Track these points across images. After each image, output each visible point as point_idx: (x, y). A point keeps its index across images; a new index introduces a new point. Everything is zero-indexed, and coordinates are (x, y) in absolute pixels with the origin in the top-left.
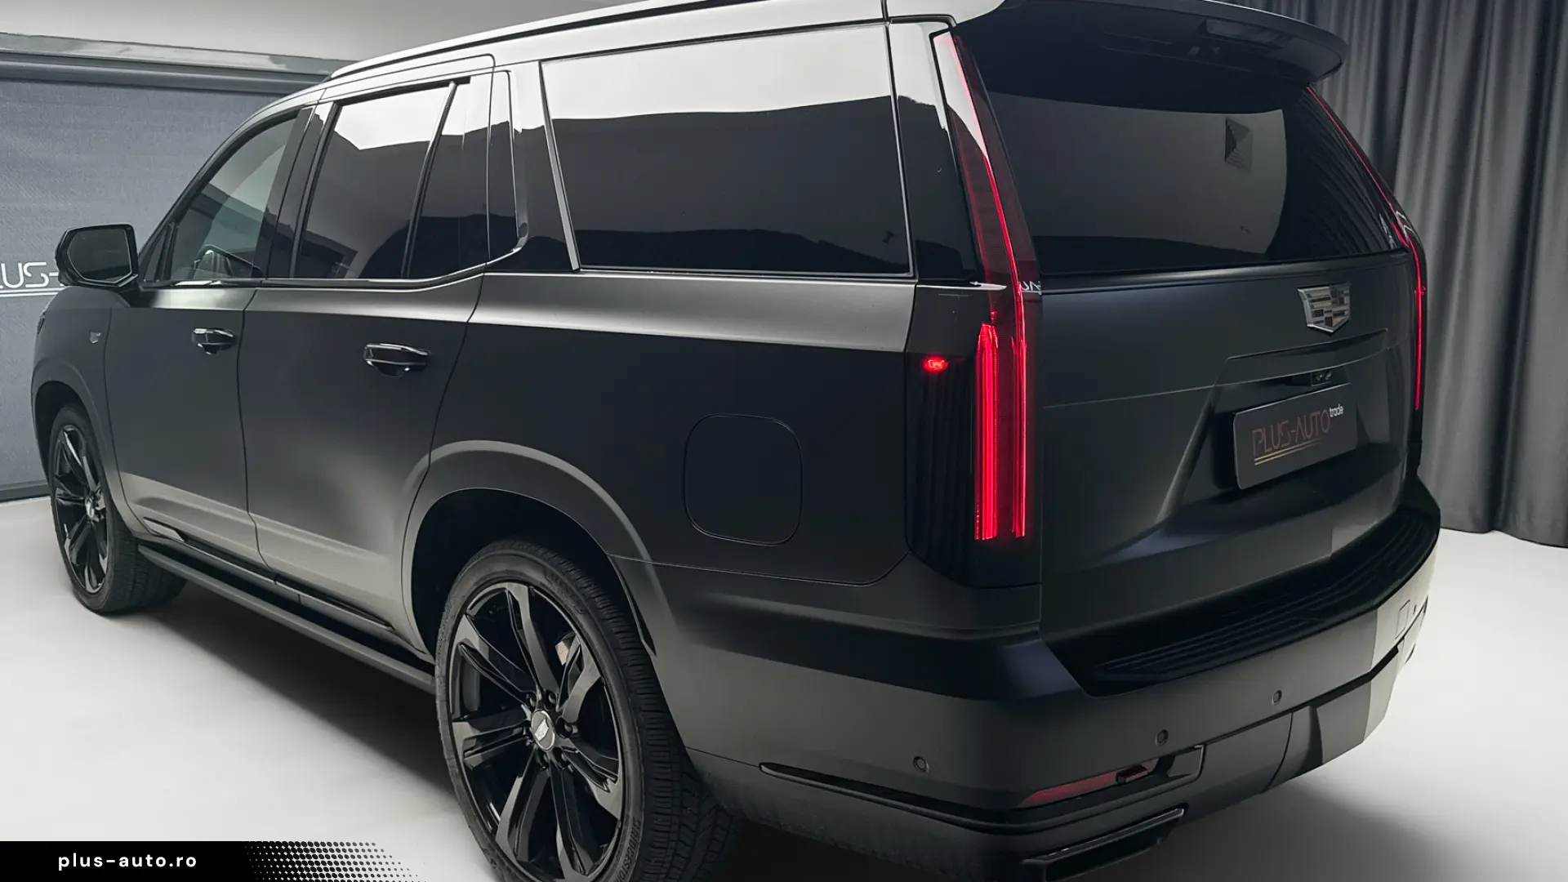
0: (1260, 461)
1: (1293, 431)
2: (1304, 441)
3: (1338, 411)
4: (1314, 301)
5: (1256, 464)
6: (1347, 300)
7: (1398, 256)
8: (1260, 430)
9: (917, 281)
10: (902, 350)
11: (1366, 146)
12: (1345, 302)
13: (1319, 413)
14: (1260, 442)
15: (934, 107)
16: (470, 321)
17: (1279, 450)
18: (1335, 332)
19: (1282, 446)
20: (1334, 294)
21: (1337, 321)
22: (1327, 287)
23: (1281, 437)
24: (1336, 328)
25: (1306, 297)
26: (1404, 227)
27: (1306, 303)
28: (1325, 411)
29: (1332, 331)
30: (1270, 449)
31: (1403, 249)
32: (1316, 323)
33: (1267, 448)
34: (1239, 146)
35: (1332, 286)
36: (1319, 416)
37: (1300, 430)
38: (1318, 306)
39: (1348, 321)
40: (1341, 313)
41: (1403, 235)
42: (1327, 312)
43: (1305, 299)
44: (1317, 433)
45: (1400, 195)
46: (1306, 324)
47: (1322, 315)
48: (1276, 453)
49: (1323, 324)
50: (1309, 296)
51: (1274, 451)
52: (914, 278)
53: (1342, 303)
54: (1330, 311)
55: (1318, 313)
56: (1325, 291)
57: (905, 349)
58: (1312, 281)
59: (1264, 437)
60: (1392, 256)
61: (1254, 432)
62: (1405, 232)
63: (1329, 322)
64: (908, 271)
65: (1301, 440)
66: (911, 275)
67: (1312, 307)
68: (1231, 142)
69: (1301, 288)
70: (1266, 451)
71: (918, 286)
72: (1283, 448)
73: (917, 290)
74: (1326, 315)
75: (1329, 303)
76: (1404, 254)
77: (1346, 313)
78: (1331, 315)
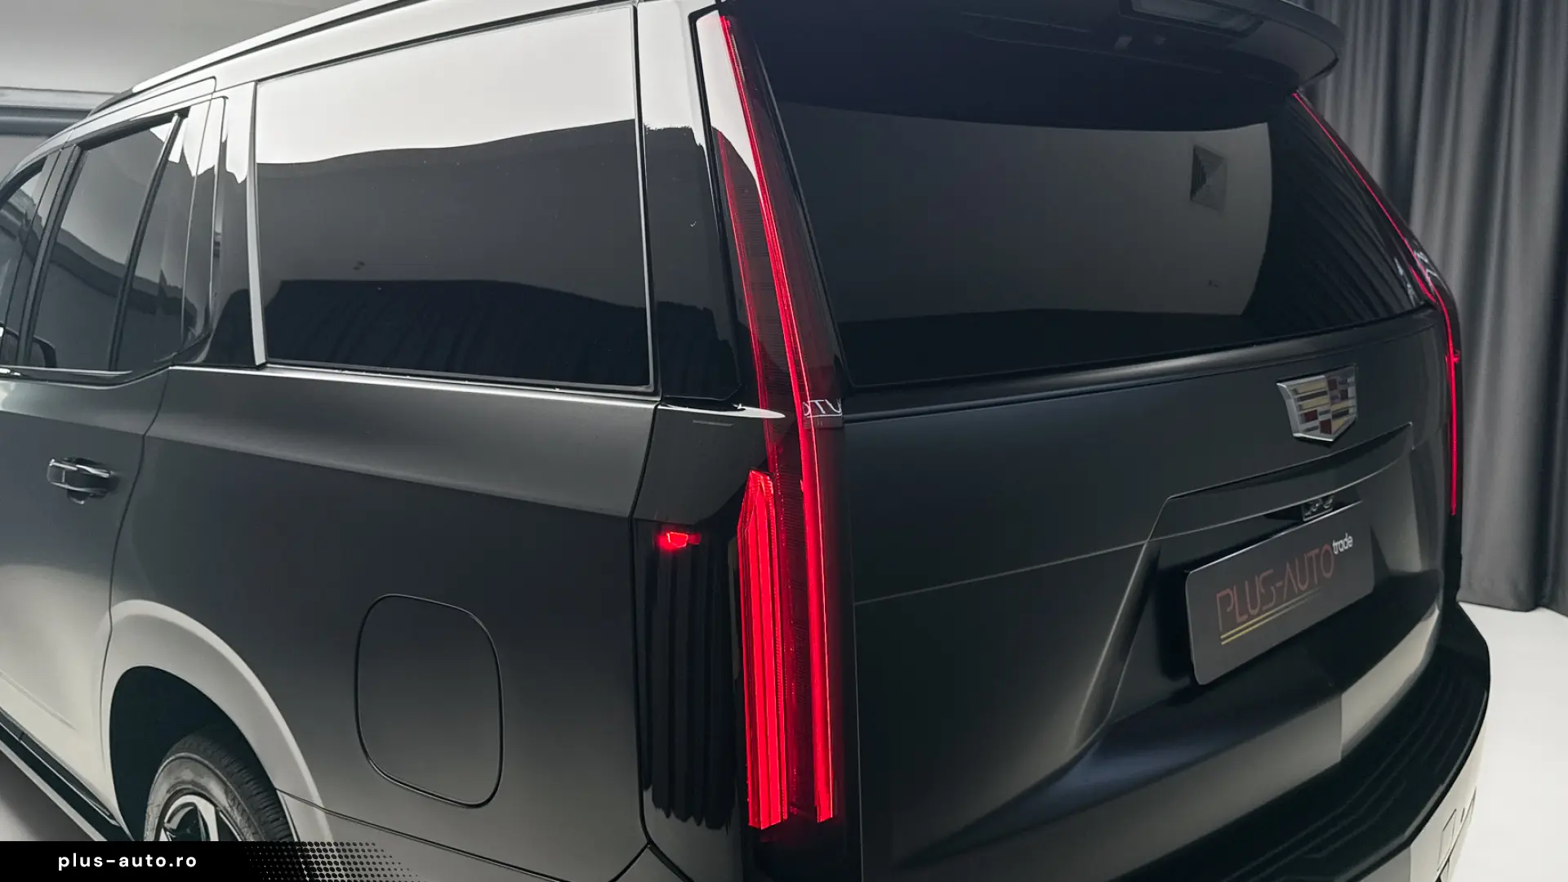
0: (1228, 637)
1: (1279, 584)
2: (1297, 596)
3: (1347, 542)
4: (1302, 399)
5: (1223, 643)
6: (1352, 391)
7: (1422, 315)
8: (1228, 591)
9: (659, 399)
10: (626, 512)
11: (1376, 173)
12: (1350, 395)
13: (1317, 551)
14: (1228, 610)
15: (691, 130)
16: (150, 434)
17: (1259, 615)
18: (1336, 440)
19: (1264, 608)
20: (1332, 385)
21: (1338, 425)
22: (1322, 376)
23: (1261, 594)
24: (1337, 435)
25: (1290, 393)
26: (1426, 272)
27: (1292, 404)
28: (1326, 547)
29: (1331, 440)
30: (1245, 617)
31: (1428, 305)
32: (1308, 430)
33: (1241, 615)
34: (1209, 181)
35: (1328, 375)
36: (1318, 556)
37: (1290, 581)
38: (1309, 405)
39: (1354, 423)
40: (1345, 413)
41: (1426, 284)
42: (1322, 413)
43: (1289, 398)
44: (1316, 581)
45: (1416, 227)
46: (1291, 433)
47: (1316, 418)
48: (1255, 620)
49: (1318, 431)
50: (1295, 392)
51: (1251, 617)
52: (654, 394)
53: (1345, 397)
54: (1326, 412)
55: (1310, 416)
56: (1319, 382)
57: (632, 512)
58: (1297, 368)
59: (1234, 599)
60: (1415, 316)
61: (1218, 595)
62: (1428, 279)
63: (1326, 427)
64: (646, 383)
65: (1291, 595)
66: (651, 390)
67: (1300, 408)
68: (1199, 177)
69: (1280, 382)
70: (1239, 620)
71: (660, 407)
72: (1267, 611)
73: (658, 412)
74: (1321, 418)
75: (1325, 399)
76: (1430, 311)
77: (1351, 411)
78: (1329, 416)
